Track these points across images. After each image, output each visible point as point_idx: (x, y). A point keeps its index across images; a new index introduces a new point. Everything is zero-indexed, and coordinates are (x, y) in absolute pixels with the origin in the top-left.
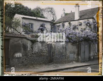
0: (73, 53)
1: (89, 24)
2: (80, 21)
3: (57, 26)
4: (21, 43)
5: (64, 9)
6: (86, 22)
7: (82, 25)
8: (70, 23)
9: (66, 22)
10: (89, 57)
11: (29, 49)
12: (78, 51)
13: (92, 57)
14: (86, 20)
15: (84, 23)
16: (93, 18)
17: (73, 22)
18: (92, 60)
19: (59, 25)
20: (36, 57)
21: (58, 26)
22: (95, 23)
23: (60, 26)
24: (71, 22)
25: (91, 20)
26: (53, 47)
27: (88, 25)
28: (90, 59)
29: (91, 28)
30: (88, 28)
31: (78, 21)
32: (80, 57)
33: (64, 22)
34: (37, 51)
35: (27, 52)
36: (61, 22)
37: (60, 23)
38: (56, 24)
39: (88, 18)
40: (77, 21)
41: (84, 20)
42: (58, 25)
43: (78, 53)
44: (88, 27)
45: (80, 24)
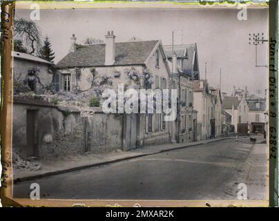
0: (115, 134)
1: (137, 76)
2: (116, 68)
3: (63, 74)
4: (51, 117)
5: (74, 35)
6: (131, 73)
7: (121, 77)
8: (93, 71)
9: (85, 67)
10: (137, 141)
11: (60, 128)
12: (123, 130)
13: (142, 142)
14: (129, 68)
15: (125, 73)
16: (144, 65)
17: (101, 68)
18: (142, 146)
19: (68, 72)
20: (70, 142)
21: (65, 75)
22: (147, 76)
23: (69, 75)
24: (97, 69)
25: (139, 69)
26: (88, 124)
27: (135, 78)
28: (139, 145)
29: (140, 84)
30: (133, 84)
31: (112, 68)
32: (124, 142)
33: (80, 67)
34: (70, 131)
35: (58, 133)
36: (73, 67)
37: (69, 67)
38: (60, 71)
39: (134, 63)
40: (109, 68)
41: (124, 68)
42: (64, 72)
43: (122, 133)
44: (133, 82)
45: (117, 74)
